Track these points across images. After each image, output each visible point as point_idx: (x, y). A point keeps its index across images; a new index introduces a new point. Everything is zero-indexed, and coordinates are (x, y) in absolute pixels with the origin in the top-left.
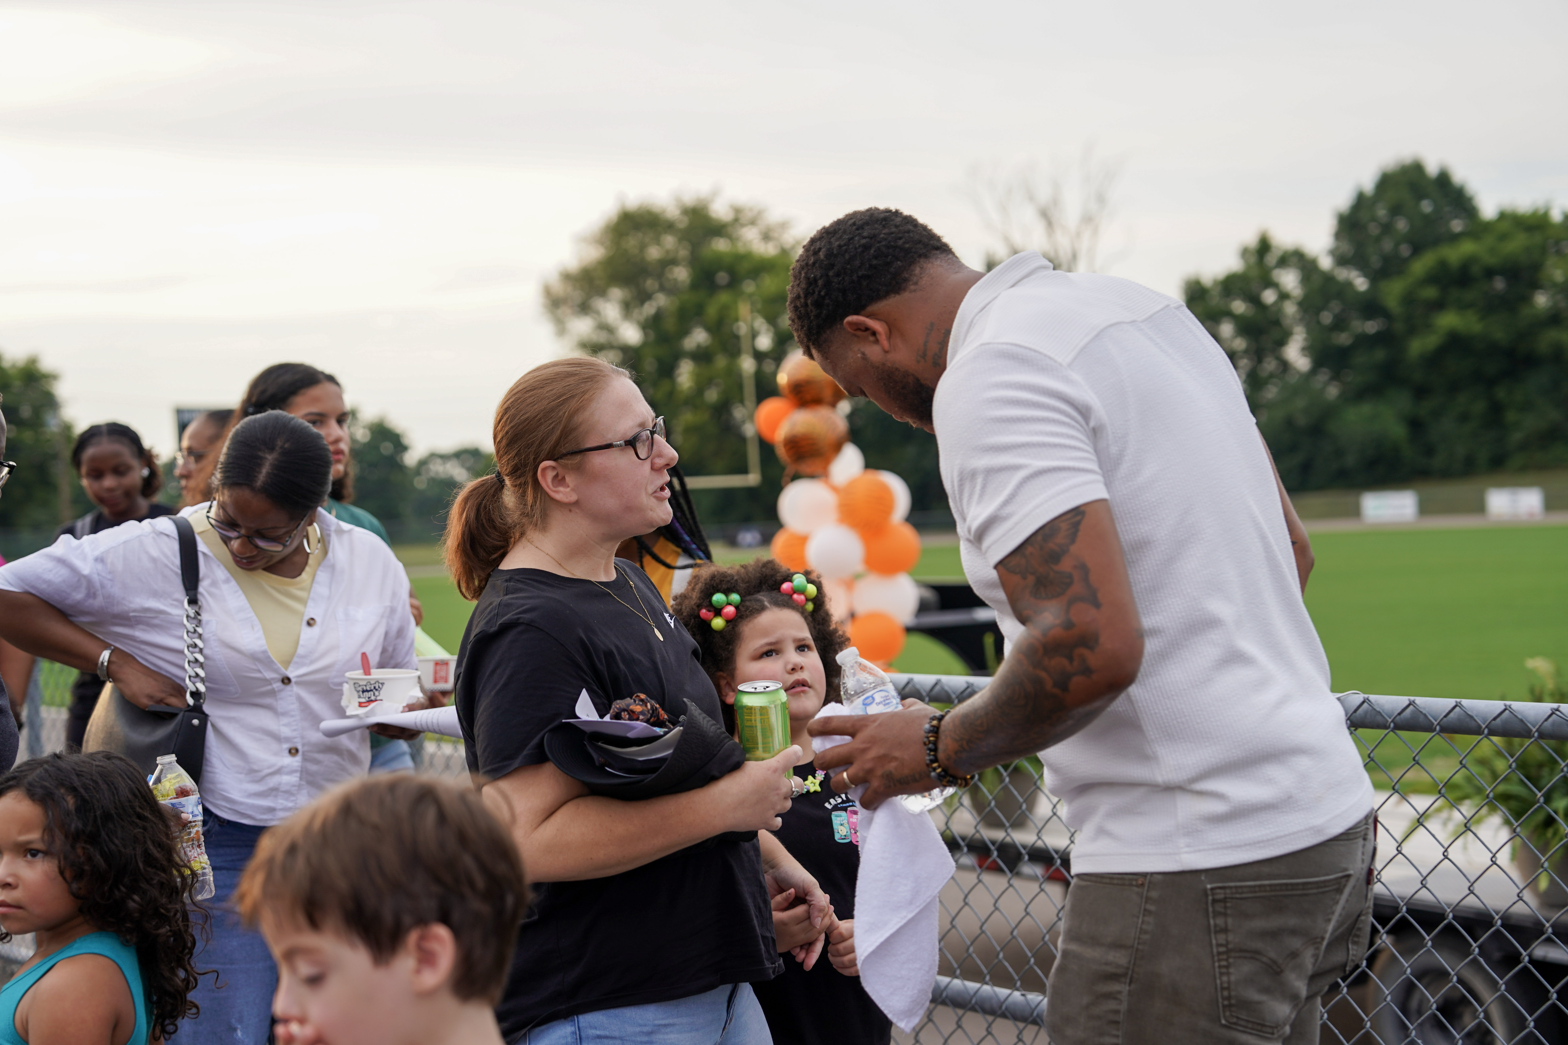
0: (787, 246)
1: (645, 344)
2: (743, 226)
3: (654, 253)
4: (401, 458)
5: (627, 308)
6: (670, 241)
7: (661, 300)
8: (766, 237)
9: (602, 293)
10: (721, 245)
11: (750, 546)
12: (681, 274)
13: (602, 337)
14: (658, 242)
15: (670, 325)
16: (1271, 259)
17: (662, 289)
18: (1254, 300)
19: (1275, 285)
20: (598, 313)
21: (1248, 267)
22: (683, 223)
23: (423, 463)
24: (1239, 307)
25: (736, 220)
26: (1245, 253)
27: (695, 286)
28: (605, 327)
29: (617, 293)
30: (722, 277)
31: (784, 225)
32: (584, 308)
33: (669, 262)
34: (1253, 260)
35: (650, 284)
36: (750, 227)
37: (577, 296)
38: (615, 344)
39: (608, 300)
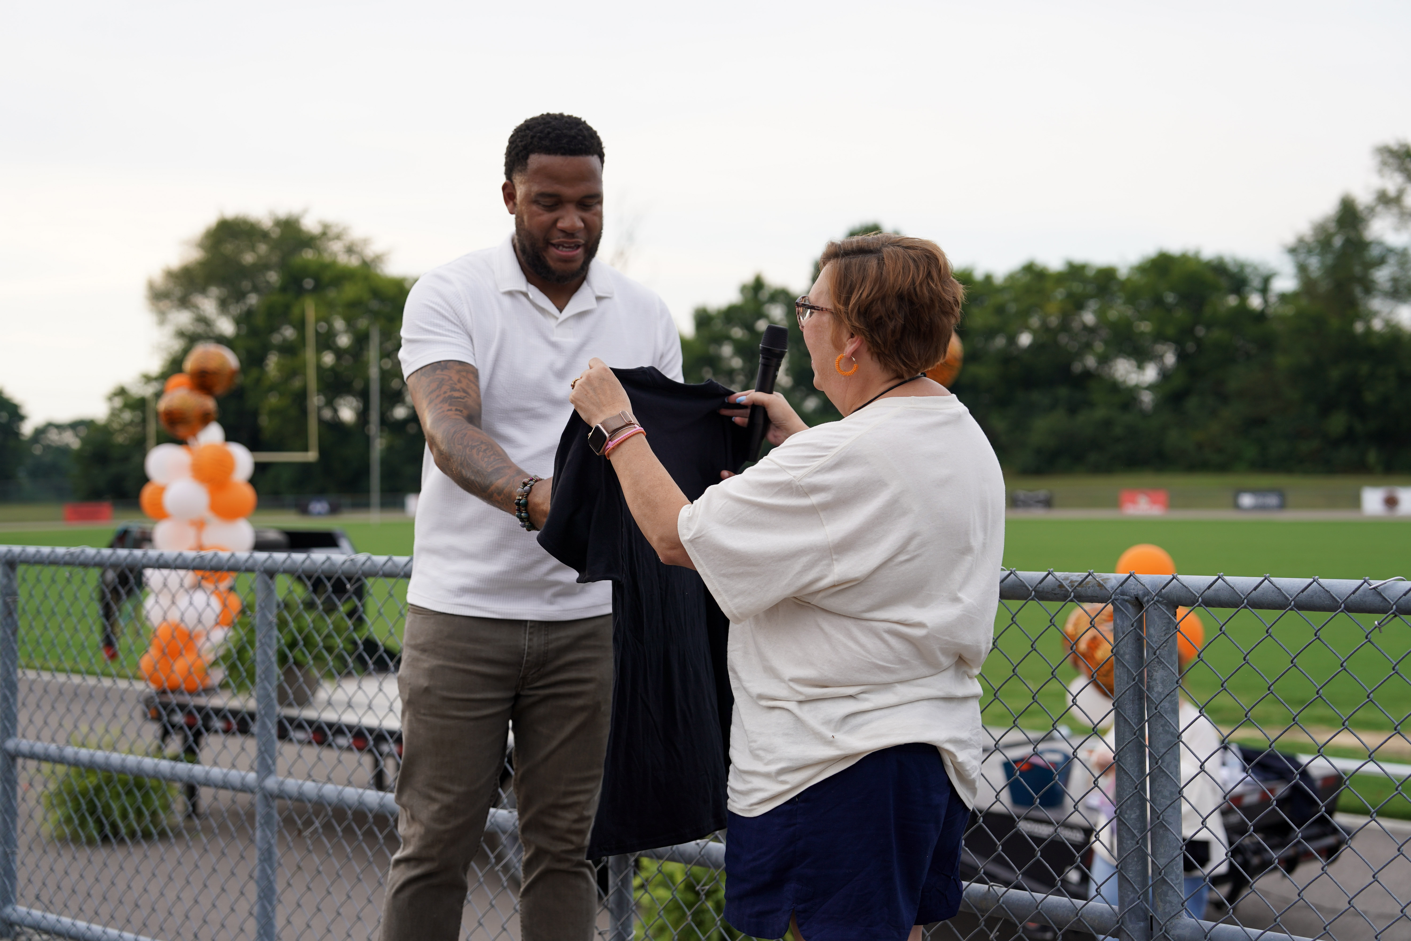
0: (368, 259)
1: (238, 336)
2: (330, 240)
3: (248, 258)
4: (18, 428)
5: (223, 305)
6: (263, 248)
7: (253, 299)
8: (350, 250)
9: (203, 290)
10: (308, 255)
11: (319, 514)
12: (273, 277)
13: (200, 329)
14: (253, 249)
15: (260, 321)
16: (764, 295)
17: (255, 289)
18: (750, 328)
19: (766, 317)
20: (196, 307)
21: (746, 301)
22: (276, 234)
23: (40, 432)
24: (738, 333)
25: (324, 234)
26: (744, 289)
27: (283, 289)
28: (203, 320)
29: (214, 291)
30: (309, 283)
31: (366, 242)
32: (184, 303)
33: (262, 267)
34: (750, 295)
35: (246, 285)
36: (336, 241)
37: (178, 292)
38: (211, 335)
39: (207, 297)
